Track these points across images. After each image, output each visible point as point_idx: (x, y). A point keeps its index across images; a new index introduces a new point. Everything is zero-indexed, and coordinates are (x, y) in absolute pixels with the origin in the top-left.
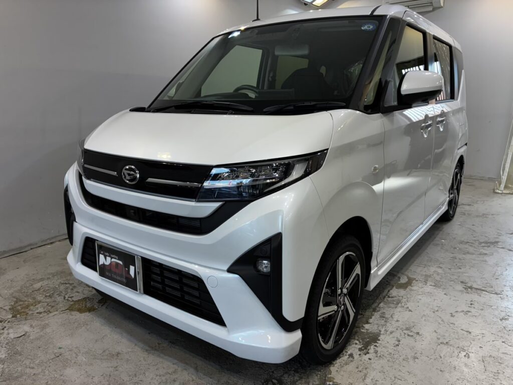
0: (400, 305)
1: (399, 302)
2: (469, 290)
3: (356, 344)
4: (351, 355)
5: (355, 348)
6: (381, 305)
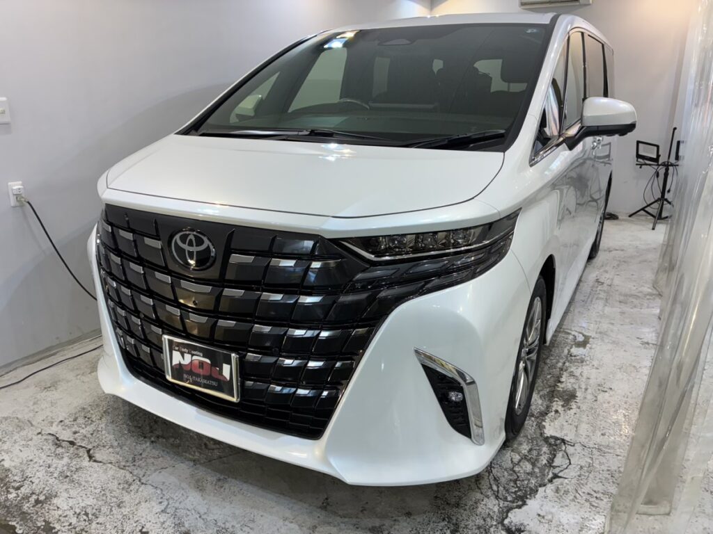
0: (584, 363)
1: (582, 361)
2: (647, 345)
3: (557, 401)
4: (557, 411)
5: (557, 405)
6: (567, 364)
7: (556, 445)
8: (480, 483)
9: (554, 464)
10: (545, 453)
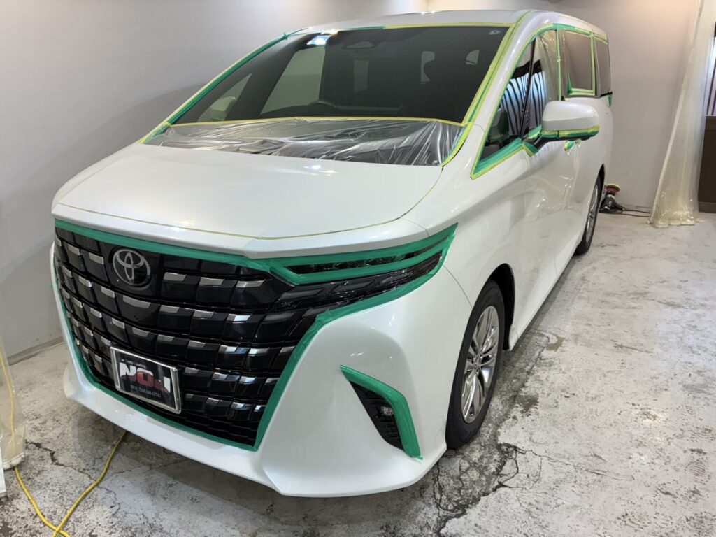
0: (553, 367)
1: (551, 364)
2: (619, 348)
3: (517, 407)
4: (514, 418)
5: (517, 411)
6: (535, 368)
7: (508, 453)
8: (424, 492)
9: (502, 472)
10: (495, 460)
